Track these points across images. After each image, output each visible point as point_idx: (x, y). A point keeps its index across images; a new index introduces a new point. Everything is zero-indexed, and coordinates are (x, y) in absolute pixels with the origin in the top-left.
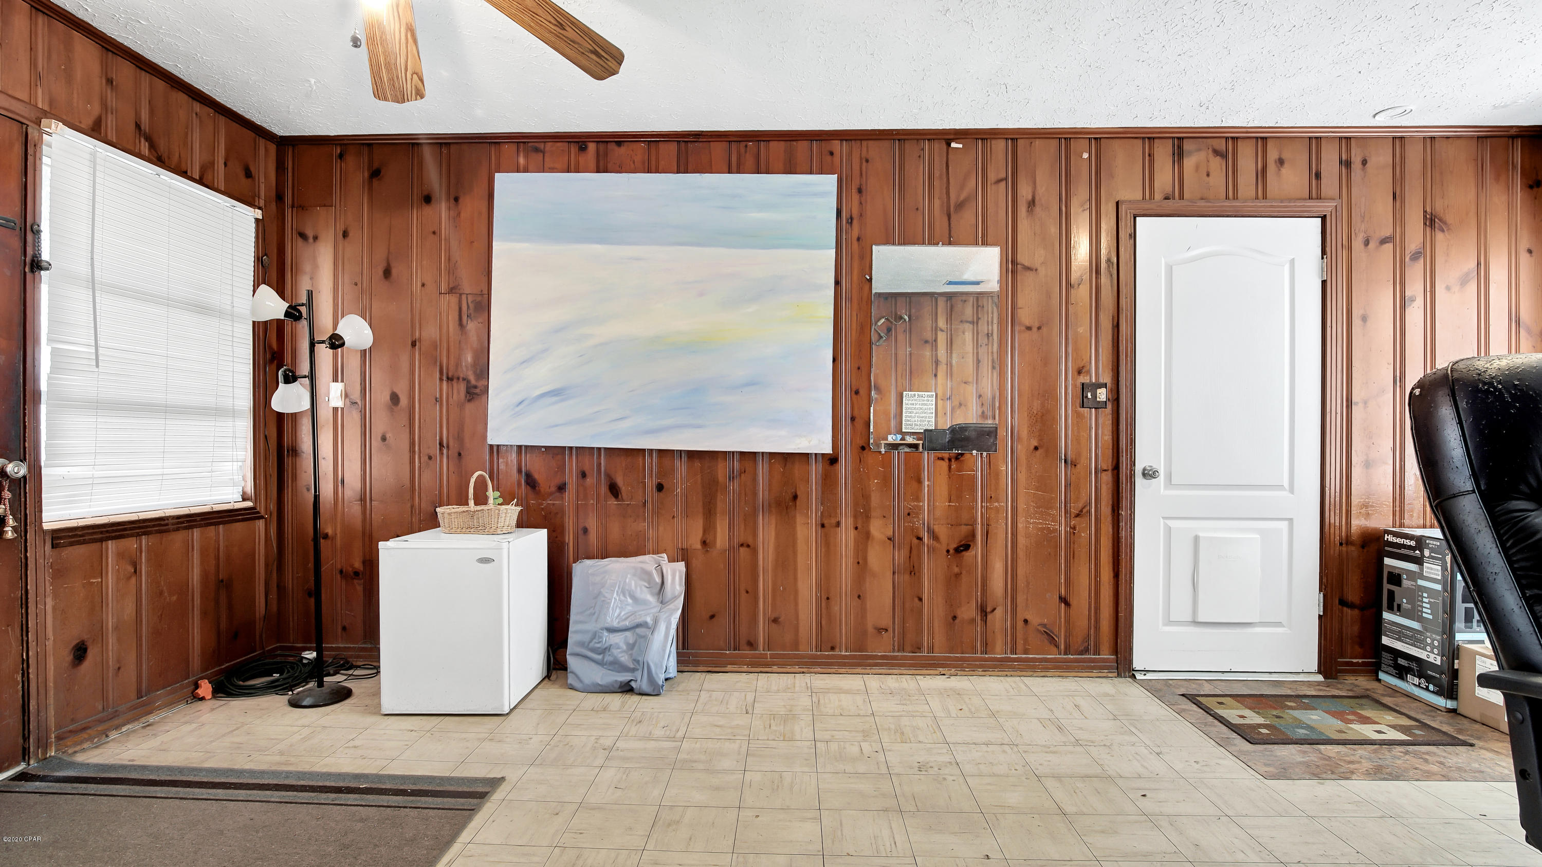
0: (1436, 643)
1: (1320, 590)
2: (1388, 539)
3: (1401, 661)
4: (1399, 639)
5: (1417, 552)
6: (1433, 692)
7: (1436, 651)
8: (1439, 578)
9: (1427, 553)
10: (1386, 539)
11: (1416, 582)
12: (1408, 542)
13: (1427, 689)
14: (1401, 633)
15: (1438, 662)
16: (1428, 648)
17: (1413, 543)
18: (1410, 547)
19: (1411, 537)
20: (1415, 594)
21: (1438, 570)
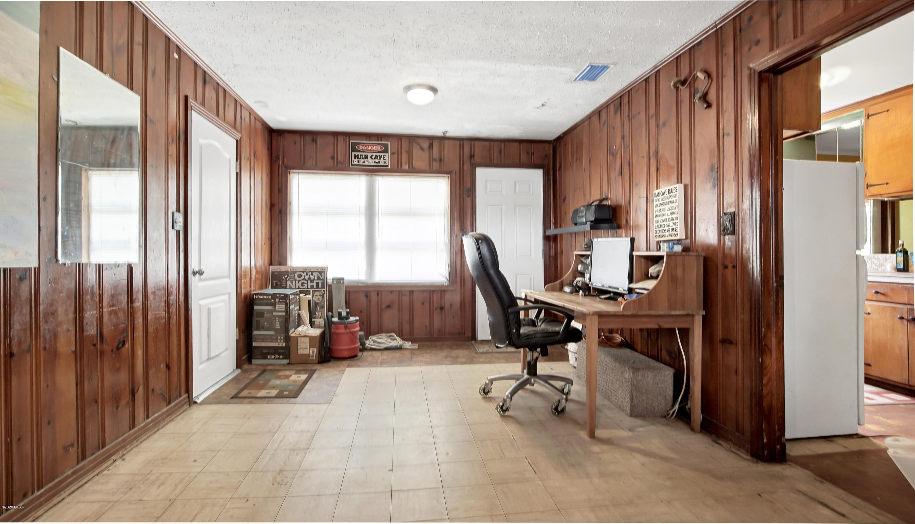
0: (282, 338)
1: (237, 328)
2: (256, 297)
3: (264, 351)
4: (263, 341)
5: (273, 301)
6: (282, 359)
7: (282, 341)
8: (284, 310)
9: (277, 300)
10: (255, 297)
11: (272, 314)
12: (267, 297)
13: (279, 358)
14: (264, 338)
15: (284, 345)
16: (279, 341)
17: (270, 297)
18: (269, 299)
19: (269, 295)
20: (271, 320)
21: (283, 307)
